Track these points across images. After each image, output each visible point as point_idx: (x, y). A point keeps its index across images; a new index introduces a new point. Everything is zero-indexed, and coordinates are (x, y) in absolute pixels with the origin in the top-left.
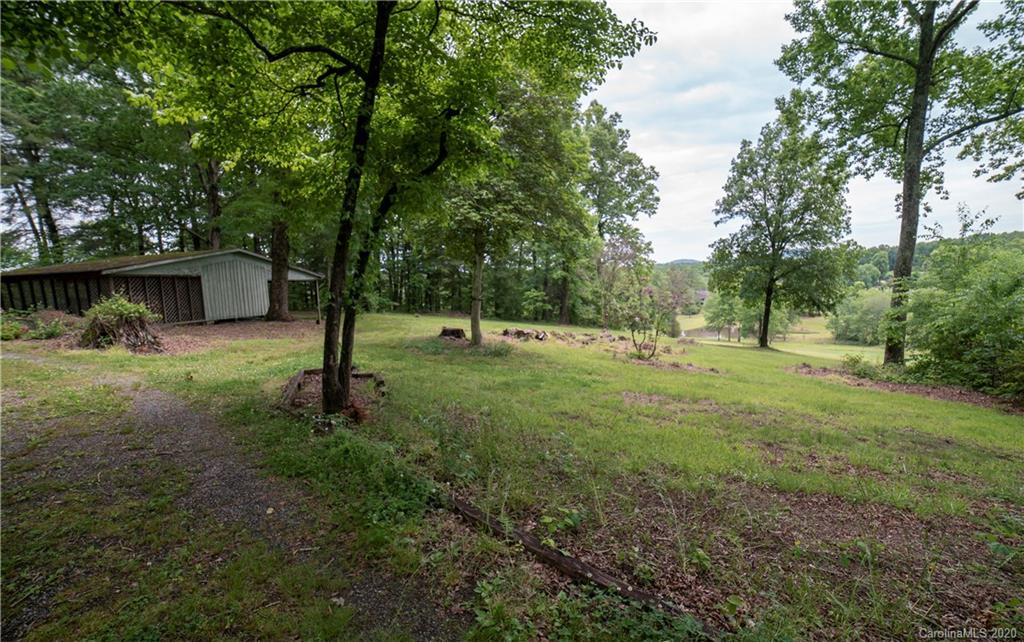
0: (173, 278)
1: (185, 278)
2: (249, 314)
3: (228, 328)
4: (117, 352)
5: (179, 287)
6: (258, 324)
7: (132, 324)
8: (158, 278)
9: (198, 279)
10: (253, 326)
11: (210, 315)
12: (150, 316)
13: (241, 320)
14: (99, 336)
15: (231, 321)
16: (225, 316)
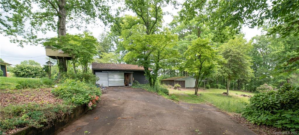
0: (181, 81)
1: (183, 81)
2: (191, 87)
3: (188, 89)
4: (177, 90)
5: (182, 82)
6: (193, 89)
7: (178, 87)
8: (180, 81)
9: (185, 81)
10: (192, 89)
11: (186, 87)
12: (180, 86)
13: (190, 88)
14: (175, 88)
15: (189, 88)
16: (188, 87)
